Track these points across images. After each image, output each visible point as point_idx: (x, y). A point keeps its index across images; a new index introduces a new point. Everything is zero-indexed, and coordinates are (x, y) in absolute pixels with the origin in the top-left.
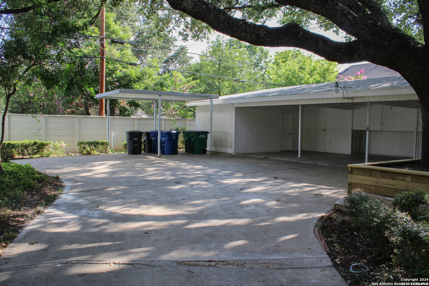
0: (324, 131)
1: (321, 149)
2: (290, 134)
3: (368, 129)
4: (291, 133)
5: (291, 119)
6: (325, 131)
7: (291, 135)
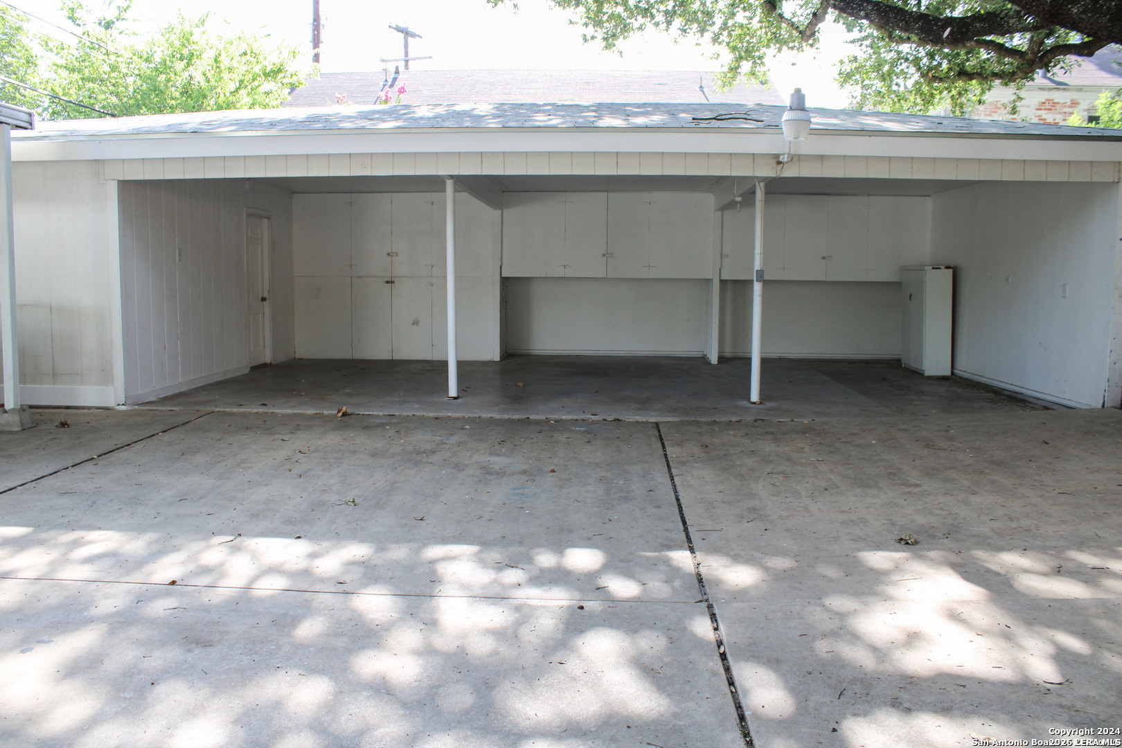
0: (387, 282)
1: (377, 349)
2: (263, 299)
3: (760, 274)
4: (266, 295)
5: (266, 242)
6: (392, 282)
7: (267, 303)
